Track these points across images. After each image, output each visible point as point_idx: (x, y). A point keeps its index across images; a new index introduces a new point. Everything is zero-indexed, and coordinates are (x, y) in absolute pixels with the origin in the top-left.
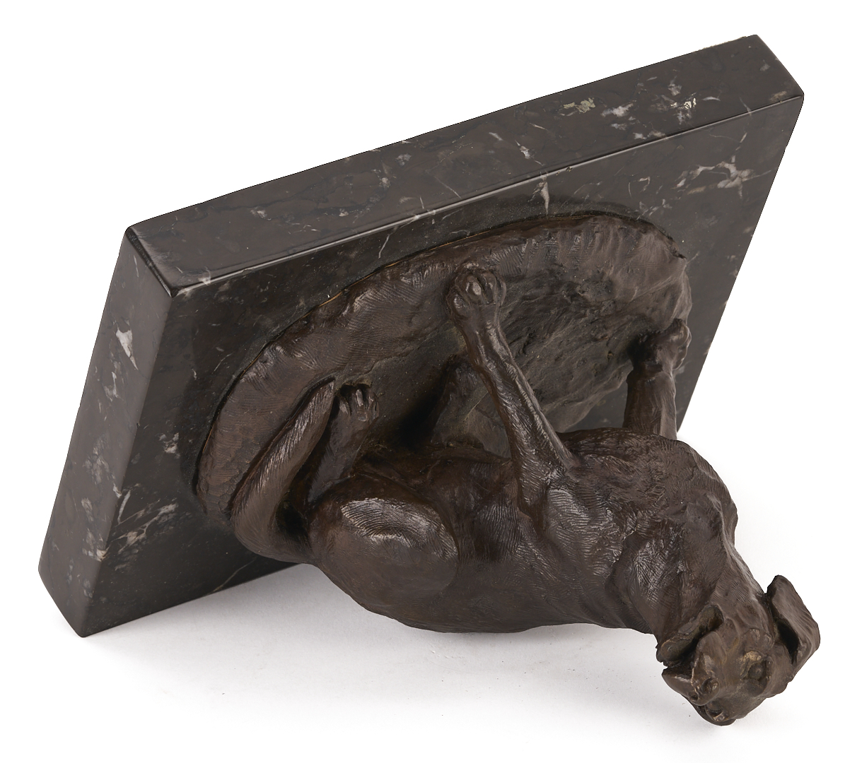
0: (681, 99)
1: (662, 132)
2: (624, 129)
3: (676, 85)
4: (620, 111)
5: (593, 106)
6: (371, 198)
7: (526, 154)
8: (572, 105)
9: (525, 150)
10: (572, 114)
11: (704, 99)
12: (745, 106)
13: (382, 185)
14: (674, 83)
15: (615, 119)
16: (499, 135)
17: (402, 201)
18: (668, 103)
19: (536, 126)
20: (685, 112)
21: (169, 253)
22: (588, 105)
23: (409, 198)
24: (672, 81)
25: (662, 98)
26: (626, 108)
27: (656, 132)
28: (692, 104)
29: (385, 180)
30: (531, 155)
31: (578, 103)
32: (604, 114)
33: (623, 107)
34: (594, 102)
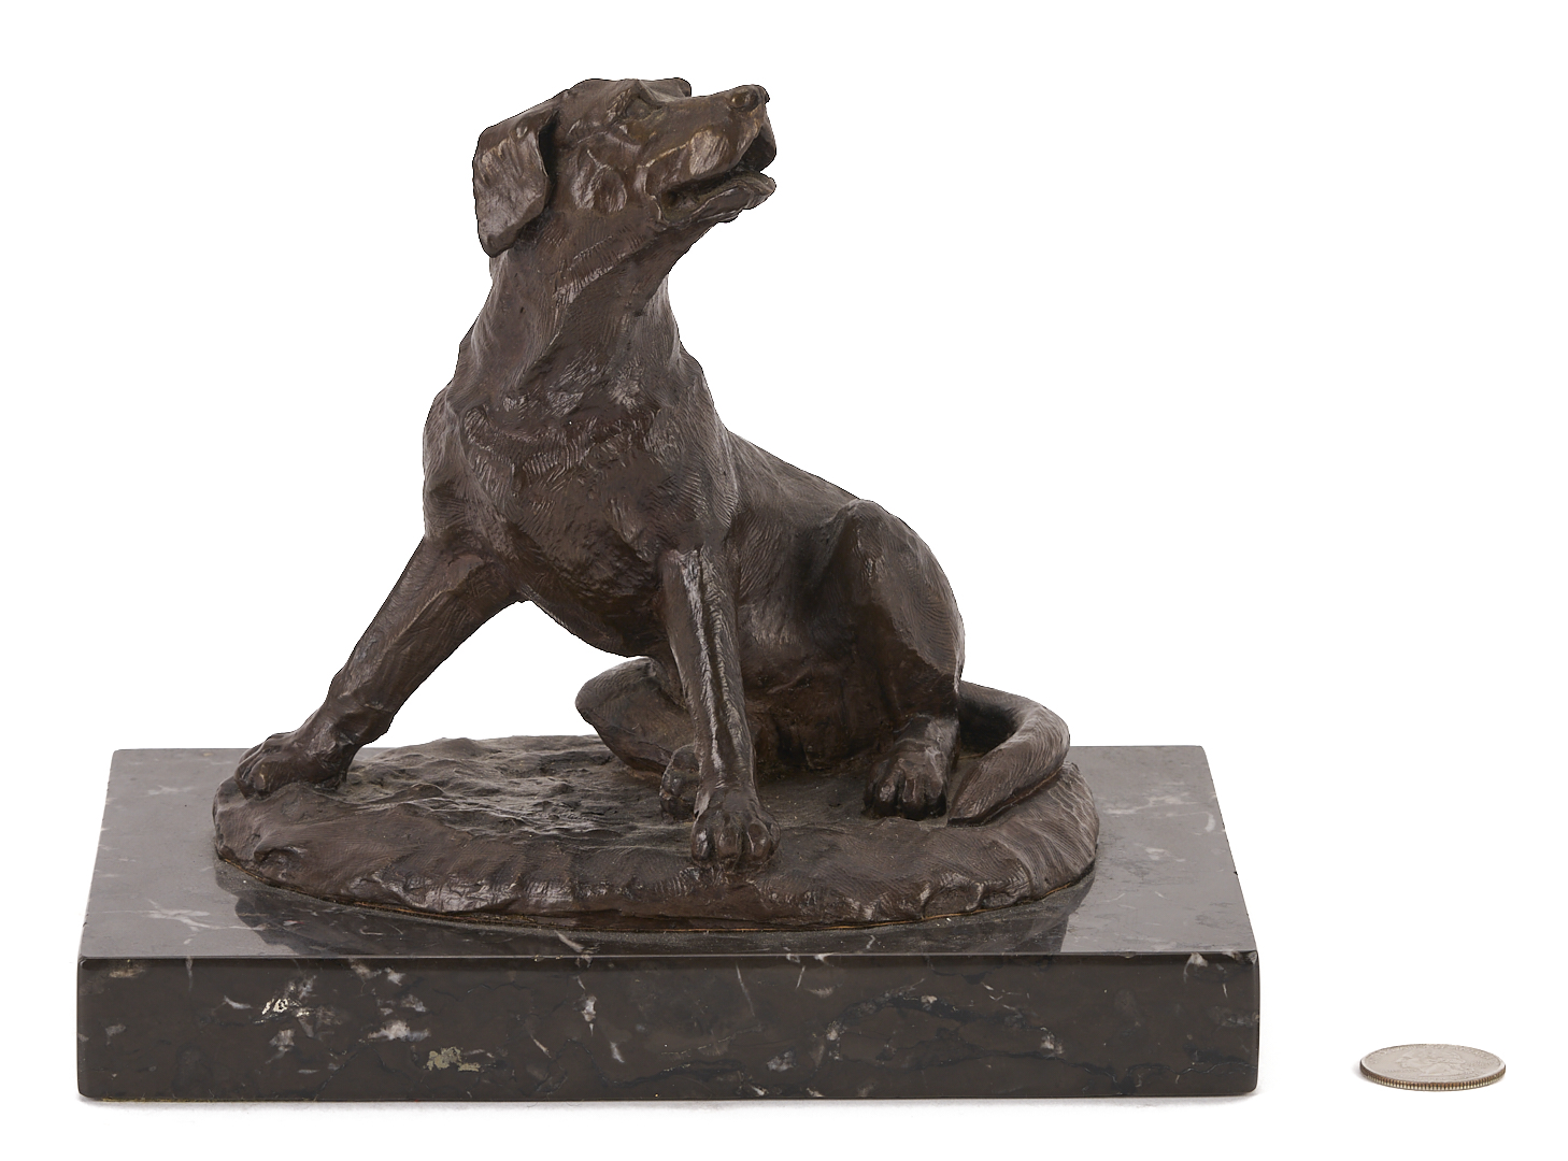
0: (287, 1019)
1: (353, 971)
2: (411, 997)
3: (276, 1047)
4: (397, 1030)
5: (433, 1054)
6: (871, 1012)
7: (590, 1006)
8: (464, 1067)
9: (589, 1013)
10: (475, 1052)
11: (249, 1007)
12: (190, 973)
13: (841, 1029)
14: (278, 1051)
15: (413, 1020)
16: (610, 1052)
17: (828, 992)
18: (311, 1020)
19: (544, 1049)
20: (294, 996)
21: (1224, 1024)
22: (439, 1060)
23: (815, 991)
24: (279, 1056)
25: (315, 1031)
26: (384, 1032)
27: (364, 975)
28: (273, 1005)
29: (833, 1036)
30: (584, 1002)
31: (454, 1066)
32: (426, 1034)
33: (386, 1037)
34: (427, 1059)
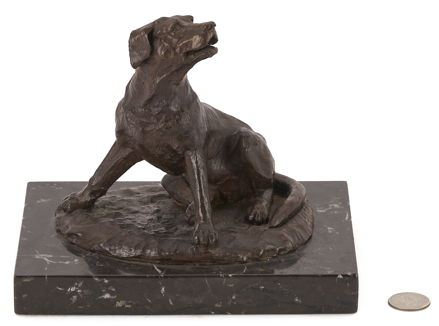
0: (75, 293)
1: (94, 280)
2: (111, 287)
3: (72, 300)
4: (107, 296)
5: (117, 302)
6: (245, 291)
7: (163, 289)
8: (126, 306)
9: (163, 291)
10: (130, 302)
11: (64, 289)
12: (47, 280)
13: (236, 296)
15: (112, 293)
16: (169, 302)
18: (82, 293)
19: (150, 301)
20: (77, 286)
22: (119, 304)
23: (229, 285)
24: (73, 303)
25: (83, 296)
26: (103, 296)
27: (97, 281)
28: (71, 289)
29: (234, 297)
30: (161, 288)
31: (123, 306)
32: (115, 297)
33: (104, 298)
34: (116, 304)
